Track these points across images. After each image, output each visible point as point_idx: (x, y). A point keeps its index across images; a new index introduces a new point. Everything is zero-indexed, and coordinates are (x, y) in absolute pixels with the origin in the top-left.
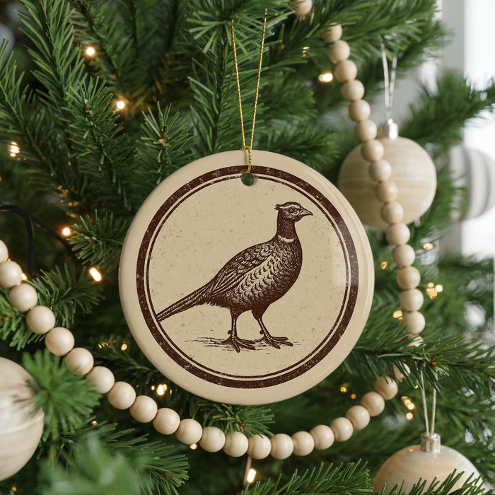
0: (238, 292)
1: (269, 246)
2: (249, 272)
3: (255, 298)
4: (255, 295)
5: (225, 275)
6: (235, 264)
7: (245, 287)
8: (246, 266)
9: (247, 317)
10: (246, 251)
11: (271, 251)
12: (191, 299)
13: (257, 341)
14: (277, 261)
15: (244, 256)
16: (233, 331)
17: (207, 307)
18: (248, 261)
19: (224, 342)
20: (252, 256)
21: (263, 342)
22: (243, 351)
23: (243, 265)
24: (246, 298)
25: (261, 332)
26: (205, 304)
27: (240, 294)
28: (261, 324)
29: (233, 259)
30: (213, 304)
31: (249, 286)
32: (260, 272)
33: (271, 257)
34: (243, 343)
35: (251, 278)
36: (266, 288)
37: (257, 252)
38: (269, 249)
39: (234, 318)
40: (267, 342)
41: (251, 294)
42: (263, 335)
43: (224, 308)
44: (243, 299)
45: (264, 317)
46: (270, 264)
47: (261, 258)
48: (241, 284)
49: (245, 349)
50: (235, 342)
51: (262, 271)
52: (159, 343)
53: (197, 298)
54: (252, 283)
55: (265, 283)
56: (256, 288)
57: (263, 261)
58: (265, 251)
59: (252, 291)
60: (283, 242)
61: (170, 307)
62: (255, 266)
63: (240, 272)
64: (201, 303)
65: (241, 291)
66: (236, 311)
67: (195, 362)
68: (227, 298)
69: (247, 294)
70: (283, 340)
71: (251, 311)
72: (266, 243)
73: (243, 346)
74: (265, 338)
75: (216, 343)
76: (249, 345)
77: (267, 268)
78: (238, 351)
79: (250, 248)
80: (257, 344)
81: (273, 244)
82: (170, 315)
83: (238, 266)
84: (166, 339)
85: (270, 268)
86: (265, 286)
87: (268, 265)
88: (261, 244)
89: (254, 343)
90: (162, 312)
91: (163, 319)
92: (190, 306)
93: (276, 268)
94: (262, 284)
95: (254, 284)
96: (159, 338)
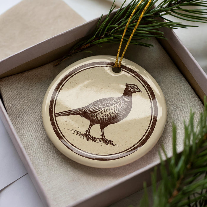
0: (96, 115)
1: (117, 100)
2: (104, 108)
3: (103, 120)
4: (104, 118)
5: (93, 106)
6: (99, 103)
7: (100, 114)
8: (104, 105)
9: (97, 127)
10: (106, 99)
11: (117, 102)
12: (73, 111)
13: (98, 139)
14: (119, 107)
15: (104, 100)
16: (88, 131)
17: (79, 117)
18: (105, 103)
19: (82, 134)
20: (108, 101)
21: (101, 140)
22: (90, 141)
23: (102, 104)
24: (99, 119)
25: (101, 135)
26: (79, 116)
27: (97, 116)
28: (102, 132)
29: (99, 101)
30: (83, 117)
31: (102, 114)
32: (109, 109)
33: (116, 104)
34: (92, 137)
35: (104, 111)
36: (110, 117)
37: (111, 101)
38: (117, 101)
39: (91, 125)
40: (103, 140)
41: (102, 117)
42: (102, 137)
43: (87, 120)
44: (98, 119)
45: (105, 129)
46: (115, 107)
47: (112, 104)
48: (99, 112)
49: (91, 140)
50: (87, 136)
51: (110, 109)
52: (52, 126)
53: (77, 112)
54: (104, 113)
55: (110, 115)
56: (105, 116)
57: (112, 105)
58: (114, 101)
59: (103, 116)
60: (124, 100)
61: (63, 112)
62: (108, 106)
63: (100, 106)
64: (78, 114)
65: (98, 115)
66: (93, 122)
67: (66, 139)
68: (90, 116)
69: (100, 117)
70: (111, 142)
71: (99, 125)
72: (116, 98)
73: (91, 139)
74: (102, 139)
75: (78, 133)
76: (94, 139)
77: (113, 109)
78: (88, 140)
79: (108, 98)
80: (98, 140)
81: (119, 100)
82: (62, 115)
83: (100, 104)
84: (56, 125)
85: (115, 109)
86: (110, 116)
87: (114, 108)
88: (114, 98)
89: (96, 139)
90: (58, 113)
91: (58, 116)
92: (72, 114)
93: (117, 110)
94: (109, 115)
95: (105, 114)
96: (53, 124)
